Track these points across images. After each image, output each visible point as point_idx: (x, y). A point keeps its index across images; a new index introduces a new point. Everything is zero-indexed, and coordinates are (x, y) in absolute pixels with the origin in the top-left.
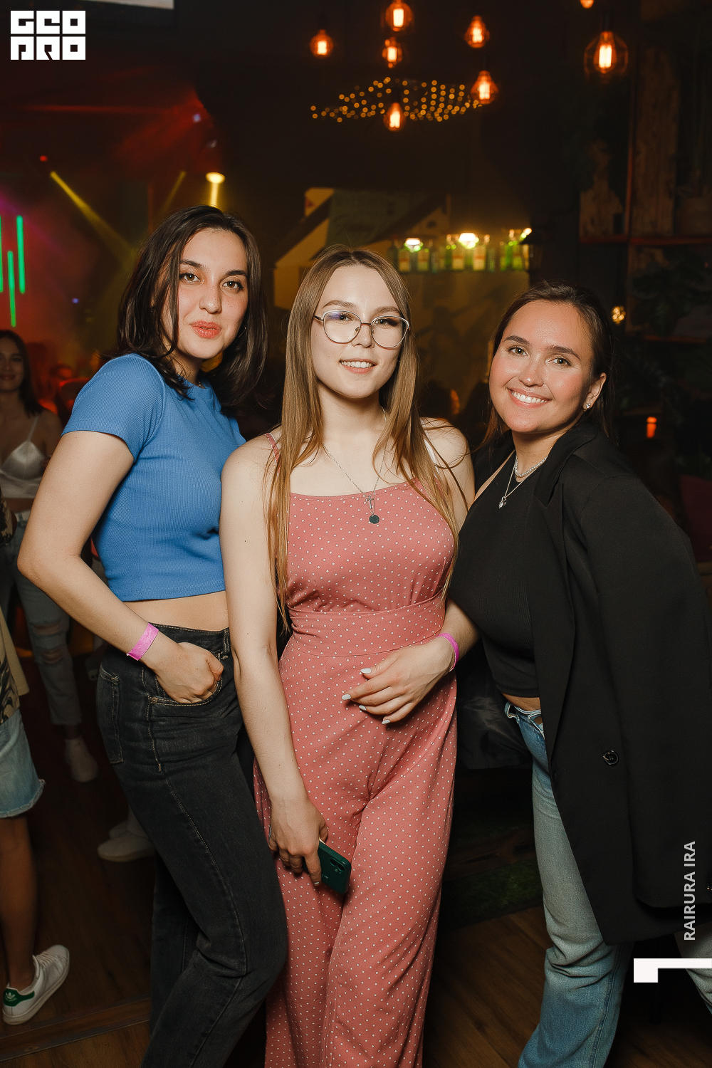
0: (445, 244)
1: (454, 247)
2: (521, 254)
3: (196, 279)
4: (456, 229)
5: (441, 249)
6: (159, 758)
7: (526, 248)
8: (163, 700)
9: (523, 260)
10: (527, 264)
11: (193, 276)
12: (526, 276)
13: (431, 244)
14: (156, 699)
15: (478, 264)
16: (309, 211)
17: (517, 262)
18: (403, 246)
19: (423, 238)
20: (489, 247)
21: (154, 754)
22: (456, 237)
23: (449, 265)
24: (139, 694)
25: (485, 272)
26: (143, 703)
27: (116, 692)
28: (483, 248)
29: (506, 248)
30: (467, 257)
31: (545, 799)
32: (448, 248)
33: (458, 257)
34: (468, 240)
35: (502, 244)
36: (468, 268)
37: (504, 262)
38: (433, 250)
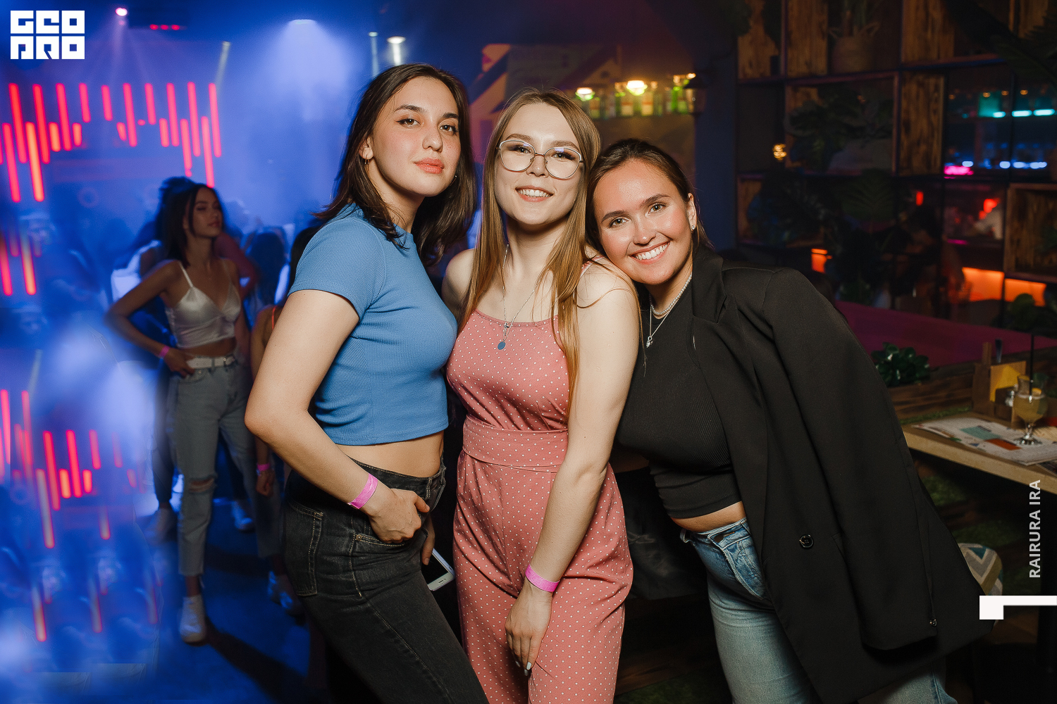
0: (615, 91)
1: (623, 94)
2: (684, 99)
3: (415, 123)
4: (624, 78)
5: (611, 98)
6: (359, 587)
7: (689, 92)
8: (368, 537)
9: (687, 104)
10: (691, 107)
11: (413, 121)
12: (690, 119)
13: (601, 92)
14: (359, 536)
15: (647, 110)
16: (487, 67)
17: (682, 106)
18: (575, 96)
19: (593, 87)
20: (656, 92)
21: (354, 583)
22: (624, 84)
23: (618, 112)
24: (345, 530)
25: (654, 118)
26: (347, 539)
27: (317, 527)
28: (651, 94)
29: (672, 92)
30: (636, 102)
31: (724, 610)
32: (617, 95)
33: (627, 104)
34: (636, 87)
35: (667, 89)
36: (637, 113)
37: (670, 107)
38: (604, 98)
